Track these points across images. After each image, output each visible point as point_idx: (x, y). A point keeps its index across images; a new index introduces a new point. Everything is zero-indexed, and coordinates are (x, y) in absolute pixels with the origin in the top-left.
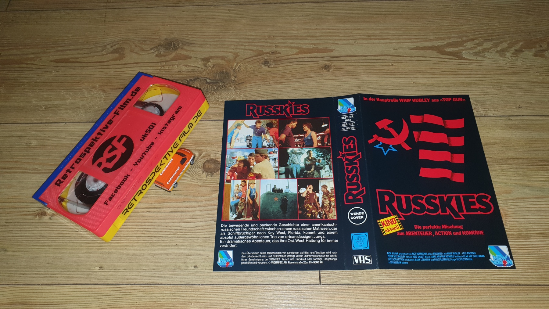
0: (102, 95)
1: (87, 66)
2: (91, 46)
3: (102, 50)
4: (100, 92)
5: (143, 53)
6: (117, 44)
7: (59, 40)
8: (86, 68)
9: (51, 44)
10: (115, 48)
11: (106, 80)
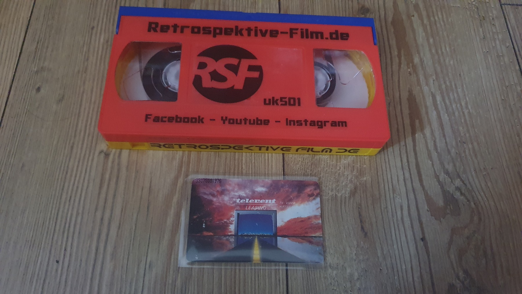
0: (343, 192)
1: (407, 152)
2: (453, 151)
3: (447, 173)
4: (350, 187)
5: (452, 257)
6: (467, 198)
7: (457, 93)
8: (403, 151)
9: (445, 83)
10: (457, 195)
11: (380, 193)
